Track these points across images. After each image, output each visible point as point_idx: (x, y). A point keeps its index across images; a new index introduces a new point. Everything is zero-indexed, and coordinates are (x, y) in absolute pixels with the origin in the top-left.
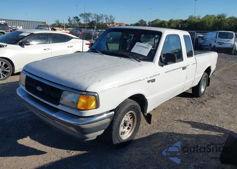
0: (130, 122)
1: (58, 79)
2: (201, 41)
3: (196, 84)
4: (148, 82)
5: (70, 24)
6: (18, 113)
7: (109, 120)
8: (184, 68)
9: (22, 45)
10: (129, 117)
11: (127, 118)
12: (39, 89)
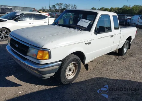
0: (74, 68)
1: (27, 40)
2: (129, 21)
3: (120, 47)
4: (86, 44)
5: (50, 9)
6: (9, 61)
7: (58, 67)
8: (112, 36)
9: (16, 20)
10: (73, 66)
11: (71, 66)
12: (17, 46)
